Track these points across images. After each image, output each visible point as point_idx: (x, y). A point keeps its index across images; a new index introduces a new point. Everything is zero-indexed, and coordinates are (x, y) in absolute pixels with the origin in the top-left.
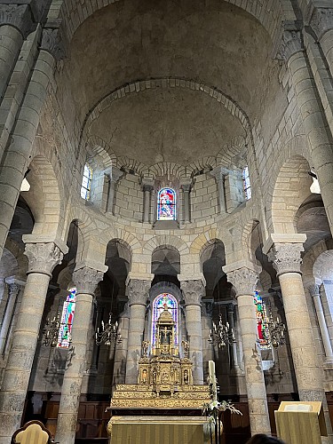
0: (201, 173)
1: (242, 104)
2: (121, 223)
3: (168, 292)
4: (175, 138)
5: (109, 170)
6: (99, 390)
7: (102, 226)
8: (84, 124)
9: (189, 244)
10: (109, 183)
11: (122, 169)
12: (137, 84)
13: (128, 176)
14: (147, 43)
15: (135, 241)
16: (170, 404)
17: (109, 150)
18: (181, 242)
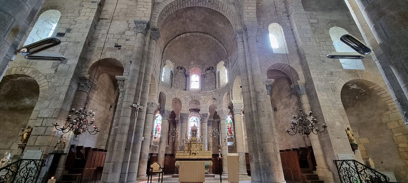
0: (209, 69)
1: (225, 46)
2: (177, 91)
3: (195, 116)
4: (199, 55)
5: (172, 69)
6: (170, 152)
7: (170, 93)
8: (163, 53)
9: (204, 99)
10: (172, 75)
11: (178, 68)
12: (184, 35)
13: (180, 71)
14: (188, 21)
15: (183, 98)
16: (196, 157)
17: (172, 60)
18: (201, 99)
